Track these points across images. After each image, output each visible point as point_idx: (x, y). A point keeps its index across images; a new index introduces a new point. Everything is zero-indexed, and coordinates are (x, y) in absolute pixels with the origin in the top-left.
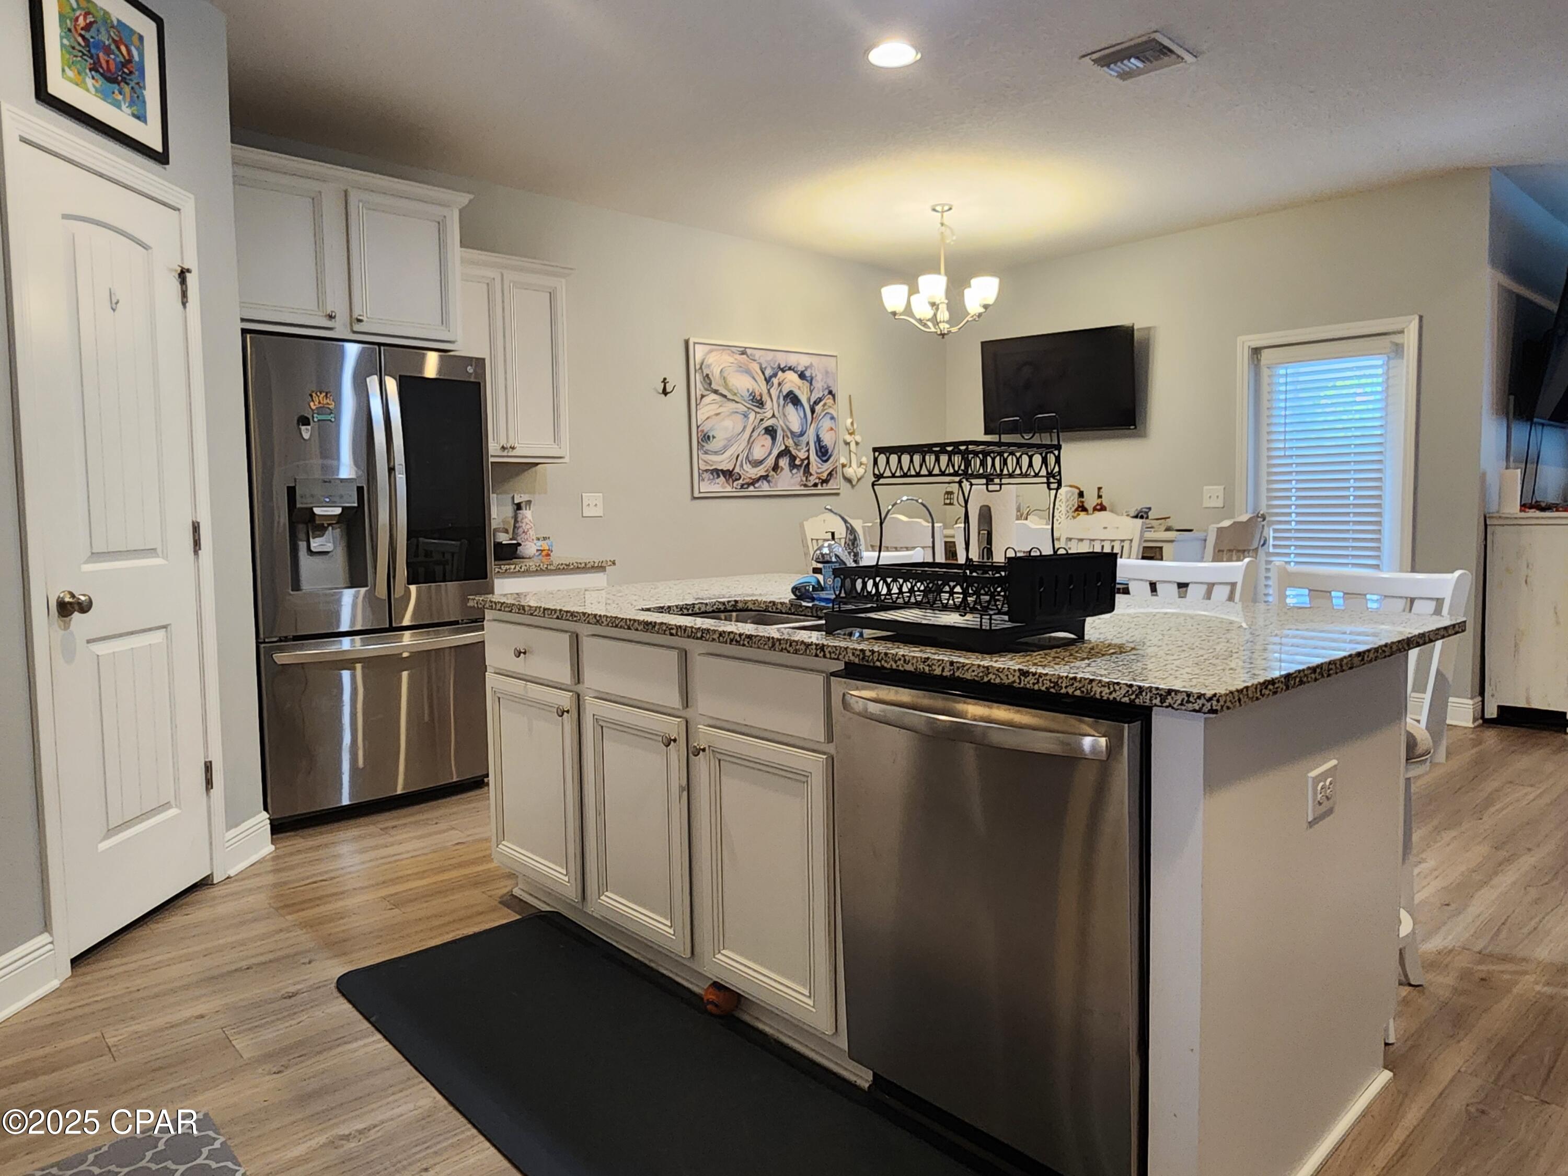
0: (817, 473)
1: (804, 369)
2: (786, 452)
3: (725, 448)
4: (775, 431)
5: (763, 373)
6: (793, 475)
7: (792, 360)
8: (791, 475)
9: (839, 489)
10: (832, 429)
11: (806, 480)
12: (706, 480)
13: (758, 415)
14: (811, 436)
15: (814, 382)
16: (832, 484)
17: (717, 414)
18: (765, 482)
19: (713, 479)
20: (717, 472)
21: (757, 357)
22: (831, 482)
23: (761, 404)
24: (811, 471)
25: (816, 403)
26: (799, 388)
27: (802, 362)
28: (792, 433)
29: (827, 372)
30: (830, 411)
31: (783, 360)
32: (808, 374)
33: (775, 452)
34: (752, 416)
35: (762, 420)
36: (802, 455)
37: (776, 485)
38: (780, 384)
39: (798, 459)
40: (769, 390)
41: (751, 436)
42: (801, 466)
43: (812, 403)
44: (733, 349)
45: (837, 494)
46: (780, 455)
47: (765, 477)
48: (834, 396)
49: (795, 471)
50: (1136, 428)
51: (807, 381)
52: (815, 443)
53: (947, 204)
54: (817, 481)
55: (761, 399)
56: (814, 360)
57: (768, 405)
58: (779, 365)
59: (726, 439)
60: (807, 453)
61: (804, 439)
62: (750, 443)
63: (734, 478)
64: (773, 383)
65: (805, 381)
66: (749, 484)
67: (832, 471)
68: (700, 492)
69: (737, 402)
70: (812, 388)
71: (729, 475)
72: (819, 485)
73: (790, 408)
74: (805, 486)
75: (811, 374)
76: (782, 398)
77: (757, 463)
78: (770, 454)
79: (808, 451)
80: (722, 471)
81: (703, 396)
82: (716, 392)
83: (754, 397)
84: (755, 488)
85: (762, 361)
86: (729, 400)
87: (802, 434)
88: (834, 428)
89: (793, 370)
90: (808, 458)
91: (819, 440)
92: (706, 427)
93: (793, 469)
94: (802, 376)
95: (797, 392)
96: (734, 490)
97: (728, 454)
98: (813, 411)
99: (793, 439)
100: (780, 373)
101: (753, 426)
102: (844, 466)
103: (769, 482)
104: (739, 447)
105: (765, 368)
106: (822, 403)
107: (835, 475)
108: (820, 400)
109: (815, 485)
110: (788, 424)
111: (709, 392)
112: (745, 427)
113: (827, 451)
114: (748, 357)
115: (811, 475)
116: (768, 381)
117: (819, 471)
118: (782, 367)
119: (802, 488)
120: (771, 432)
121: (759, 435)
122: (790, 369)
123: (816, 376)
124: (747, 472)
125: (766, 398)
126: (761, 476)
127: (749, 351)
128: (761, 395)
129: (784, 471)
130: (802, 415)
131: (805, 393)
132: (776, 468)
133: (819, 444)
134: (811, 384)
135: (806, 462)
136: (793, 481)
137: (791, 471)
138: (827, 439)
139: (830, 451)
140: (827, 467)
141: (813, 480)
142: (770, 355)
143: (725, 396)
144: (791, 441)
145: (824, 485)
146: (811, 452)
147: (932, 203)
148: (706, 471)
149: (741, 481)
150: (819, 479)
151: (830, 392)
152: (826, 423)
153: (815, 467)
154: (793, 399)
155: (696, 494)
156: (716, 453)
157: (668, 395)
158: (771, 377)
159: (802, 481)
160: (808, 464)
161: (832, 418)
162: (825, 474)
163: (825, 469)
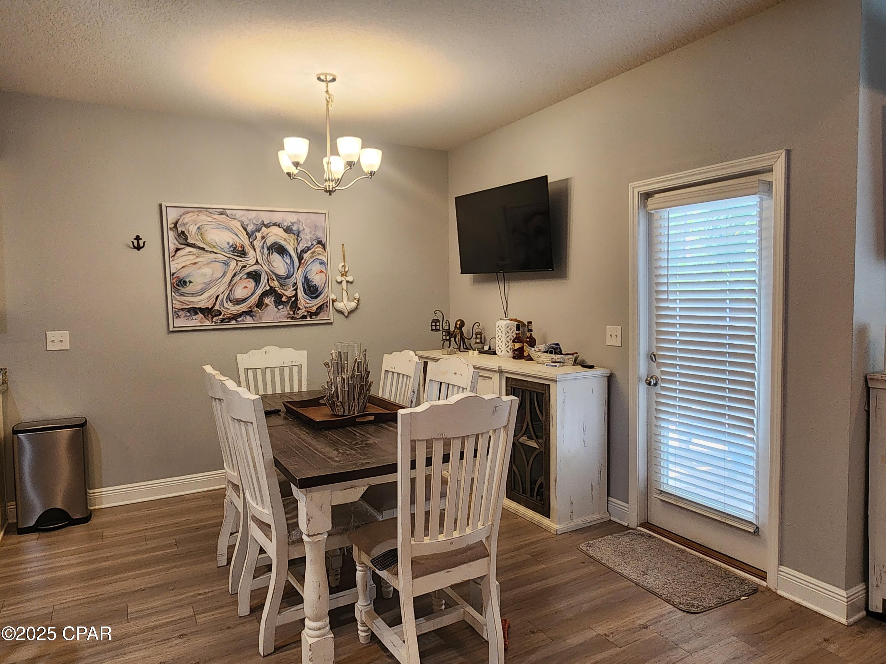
0: (306, 308)
1: (290, 224)
2: (271, 291)
3: (202, 292)
4: (260, 276)
5: (245, 229)
6: (279, 309)
7: (277, 218)
8: (277, 310)
9: (330, 319)
10: (322, 272)
11: (294, 313)
12: (182, 317)
13: (239, 263)
14: (299, 277)
15: (301, 235)
16: (323, 316)
17: (195, 263)
18: (248, 317)
19: (191, 315)
20: (194, 311)
21: (238, 216)
22: (321, 314)
23: (243, 253)
24: (299, 305)
25: (304, 251)
26: (285, 240)
27: (288, 219)
28: (277, 276)
29: (316, 226)
30: (320, 257)
31: (266, 218)
32: (295, 228)
33: (259, 292)
34: (233, 264)
35: (245, 267)
36: (289, 293)
37: (260, 318)
38: (263, 238)
39: (284, 297)
40: (251, 243)
41: (231, 280)
42: (287, 302)
43: (299, 251)
44: (211, 211)
45: (331, 324)
46: (265, 294)
47: (249, 313)
48: (324, 246)
49: (280, 307)
51: (294, 234)
52: (303, 284)
54: (306, 314)
55: (243, 250)
56: (302, 218)
57: (251, 253)
58: (263, 221)
59: (205, 283)
60: (295, 292)
61: (292, 280)
62: (231, 285)
63: (213, 314)
64: (256, 236)
65: (292, 235)
66: (230, 319)
67: (323, 305)
68: (174, 327)
69: (216, 253)
70: (299, 239)
71: (208, 312)
72: (309, 318)
73: (276, 257)
74: (292, 318)
75: (299, 228)
76: (266, 249)
77: (238, 302)
78: (252, 294)
79: (296, 290)
80: (200, 309)
81: (177, 250)
82: (192, 246)
83: (235, 249)
84: (237, 321)
85: (244, 219)
86: (207, 251)
87: (288, 277)
88: (324, 270)
89: (279, 226)
90: (296, 294)
91: (307, 280)
92: (182, 274)
93: (279, 305)
94: (288, 230)
95: (283, 243)
96: (213, 324)
97: (206, 295)
98: (300, 258)
99: (278, 281)
100: (264, 229)
101: (234, 272)
102: (333, 301)
103: (252, 316)
104: (221, 288)
105: (247, 225)
106: (310, 252)
107: (325, 308)
108: (309, 249)
109: (304, 317)
110: (272, 269)
111: (183, 246)
112: (225, 274)
113: (317, 290)
114: (227, 216)
115: (299, 309)
116: (249, 235)
117: (307, 305)
118: (265, 223)
119: (289, 320)
120: (255, 276)
121: (241, 279)
122: (275, 224)
123: (304, 229)
124: (229, 309)
125: (248, 248)
126: (243, 312)
127: (228, 212)
128: (243, 247)
129: (269, 308)
130: (288, 261)
131: (292, 245)
132: (260, 304)
133: (308, 284)
134: (298, 236)
135: (293, 299)
136: (278, 315)
137: (277, 307)
138: (317, 280)
139: (320, 290)
140: (318, 301)
141: (301, 313)
142: (254, 214)
143: (203, 249)
144: (276, 283)
145: (314, 317)
146: (298, 291)
148: (182, 309)
149: (221, 317)
150: (308, 312)
151: (320, 242)
152: (316, 267)
153: (303, 301)
154: (281, 250)
155: (171, 329)
156: (193, 295)
157: (141, 250)
158: (253, 232)
159: (289, 314)
160: (297, 299)
161: (322, 263)
162: (315, 308)
163: (315, 304)
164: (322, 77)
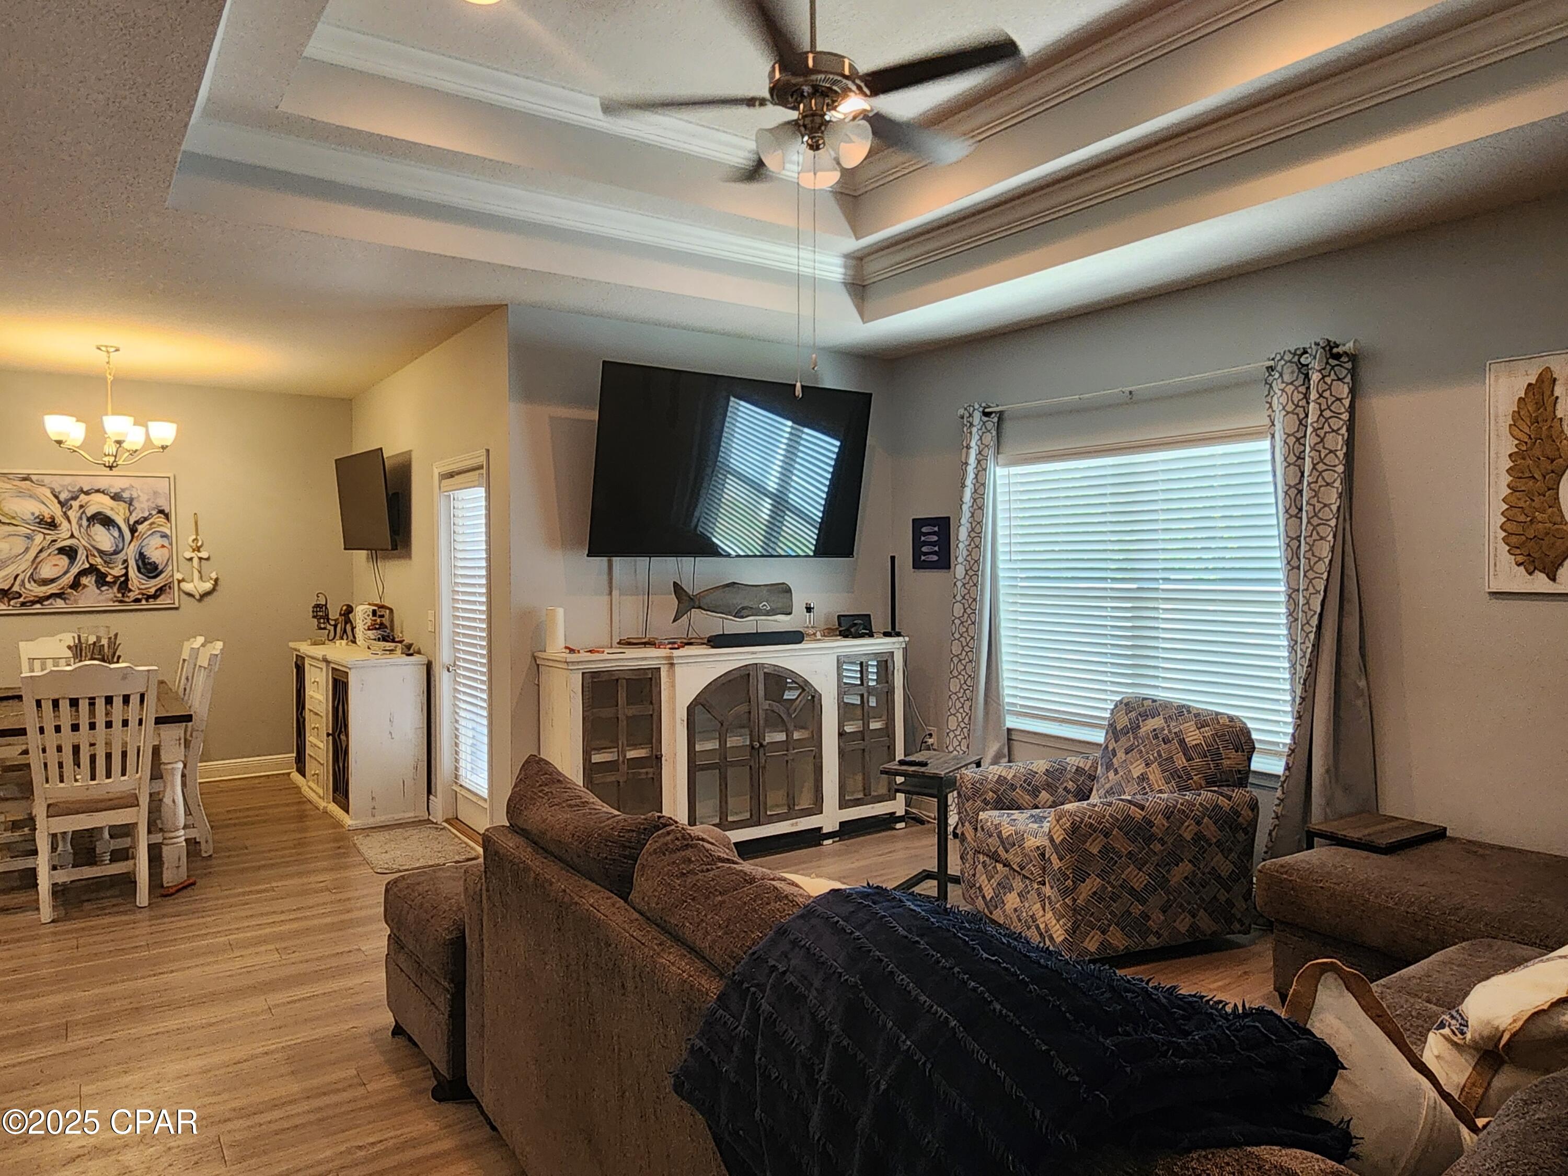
0: (139, 589)
1: (119, 491)
2: (92, 570)
4: (76, 552)
5: (57, 497)
6: (102, 591)
7: (101, 483)
8: (98, 591)
9: (174, 603)
10: (163, 546)
11: (123, 596)
13: (48, 537)
14: (131, 552)
15: (135, 503)
16: (163, 600)
18: (58, 600)
21: (47, 482)
22: (162, 597)
23: (53, 525)
24: (130, 586)
25: (138, 522)
26: (112, 509)
27: (117, 485)
28: (100, 552)
29: (155, 493)
30: (161, 529)
31: (86, 484)
32: (126, 495)
33: (74, 571)
34: (39, 537)
35: (56, 541)
36: (118, 571)
37: (76, 601)
38: (81, 507)
39: (110, 577)
40: (65, 513)
41: (36, 557)
42: (114, 583)
43: (131, 522)
44: (9, 476)
45: (176, 608)
46: (82, 573)
47: (60, 595)
48: (167, 516)
49: (104, 588)
51: (125, 502)
52: (137, 561)
54: (140, 597)
55: (53, 522)
56: (137, 483)
57: (65, 525)
58: (81, 488)
60: (125, 570)
61: (121, 556)
62: (36, 563)
63: (10, 596)
64: (71, 505)
65: (122, 503)
66: (33, 602)
67: (165, 586)
69: (16, 526)
70: (132, 508)
71: (3, 594)
72: (144, 602)
73: (99, 530)
74: (121, 601)
75: (131, 495)
76: (85, 520)
77: (45, 582)
78: (65, 573)
79: (126, 568)
83: (42, 519)
84: (43, 605)
85: (55, 485)
86: (3, 523)
87: (116, 552)
88: (166, 544)
89: (103, 492)
90: (126, 575)
91: (142, 556)
93: (103, 586)
94: (116, 497)
95: (109, 513)
96: (10, 608)
97: (2, 574)
98: (133, 530)
99: (101, 557)
100: (82, 496)
101: (40, 547)
102: (179, 582)
103: (64, 599)
104: (22, 566)
105: (60, 492)
106: (147, 523)
107: (168, 590)
108: (146, 519)
109: (137, 601)
110: (93, 543)
112: (28, 549)
113: (156, 568)
114: (32, 482)
115: (130, 590)
116: (62, 504)
117: (142, 587)
118: (85, 490)
119: (116, 604)
120: (68, 552)
121: (49, 555)
122: (98, 491)
123: (139, 496)
124: (32, 590)
125: (60, 519)
126: (52, 594)
127: (34, 477)
128: (53, 518)
129: (88, 589)
130: (116, 534)
131: (121, 515)
132: (76, 585)
133: (143, 562)
134: (130, 504)
135: (122, 579)
136: (101, 598)
137: (98, 588)
138: (156, 555)
139: (160, 568)
140: (158, 582)
141: (133, 595)
142: (69, 479)
144: (99, 560)
145: (151, 600)
146: (130, 569)
149: (21, 600)
150: (144, 594)
151: (161, 512)
152: (156, 541)
153: (136, 582)
154: (107, 522)
158: (67, 501)
159: (116, 597)
160: (127, 580)
161: (164, 536)
162: (153, 591)
163: (152, 585)
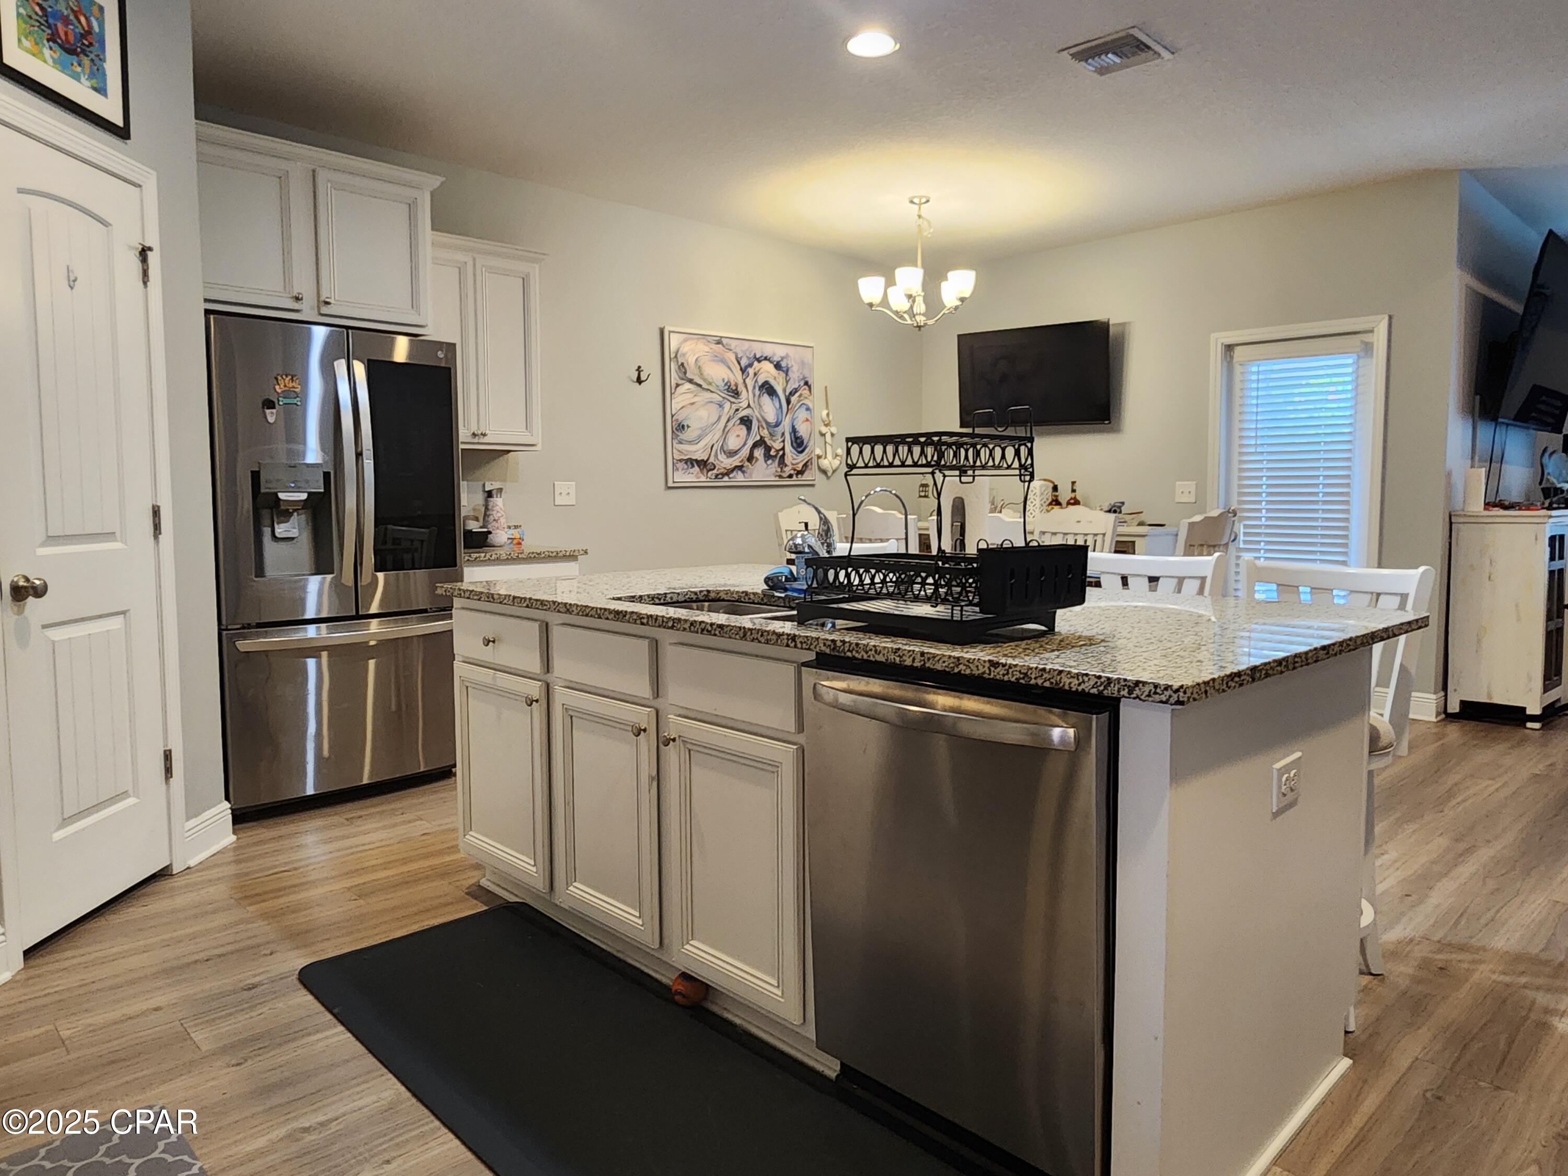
0: (793, 464)
1: (780, 359)
2: (761, 443)
3: (699, 438)
4: (751, 422)
5: (739, 363)
6: (768, 465)
7: (768, 350)
8: (765, 465)
9: (814, 480)
10: (807, 420)
11: (781, 472)
12: (680, 470)
13: (733, 405)
14: (786, 426)
15: (790, 373)
16: (807, 476)
17: (692, 404)
18: (739, 472)
19: (688, 468)
20: (691, 462)
21: (732, 347)
22: (806, 473)
23: (736, 393)
24: (786, 461)
25: (792, 394)
26: (775, 378)
27: (778, 353)
28: (767, 423)
29: (803, 363)
30: (805, 402)
31: (759, 350)
32: (783, 364)
33: (750, 443)
34: (727, 406)
35: (737, 410)
36: (777, 445)
37: (751, 476)
38: (755, 374)
39: (773, 450)
40: (744, 380)
41: (725, 427)
42: (776, 456)
43: (787, 394)
44: (709, 338)
45: (813, 485)
46: (755, 445)
47: (740, 468)
48: (810, 387)
49: (770, 462)
50: (1110, 423)
51: (783, 371)
52: (790, 434)
53: (924, 197)
54: (792, 472)
55: (736, 389)
56: (791, 351)
57: (744, 395)
58: (755, 355)
59: (701, 428)
60: (782, 444)
61: (779, 430)
62: (725, 432)
63: (708, 467)
64: (748, 373)
65: (781, 372)
66: (723, 475)
67: (807, 462)
68: (674, 482)
69: (712, 392)
70: (788, 378)
71: (703, 464)
72: (794, 476)
73: (766, 398)
74: (780, 476)
75: (787, 364)
76: (757, 388)
77: (731, 454)
78: (745, 444)
79: (783, 441)
80: (696, 460)
81: (678, 385)
82: (691, 381)
83: (729, 386)
84: (730, 478)
85: (738, 350)
86: (704, 389)
87: (777, 425)
88: (809, 419)
89: (769, 360)
90: (783, 449)
91: (794, 430)
92: (680, 417)
93: (768, 460)
94: (778, 366)
95: (773, 383)
96: (708, 480)
97: (702, 444)
98: (788, 402)
99: (768, 430)
100: (756, 363)
101: (728, 416)
102: (819, 457)
103: (743, 472)
104: (714, 436)
105: (741, 358)
106: (797, 394)
107: (810, 467)
108: (796, 390)
109: (790, 476)
110: (763, 414)
111: (684, 382)
112: (720, 417)
113: (802, 442)
114: (724, 346)
115: (786, 466)
116: (743, 371)
117: (794, 462)
118: (757, 357)
119: (777, 479)
120: (746, 422)
121: (734, 425)
122: (766, 359)
123: (792, 366)
124: (722, 462)
125: (741, 388)
126: (736, 467)
127: (725, 341)
128: (736, 385)
129: (758, 462)
130: (777, 405)
131: (781, 384)
132: (751, 458)
133: (795, 435)
134: (787, 375)
135: (781, 453)
136: (768, 472)
137: (766, 462)
138: (803, 430)
139: (805, 444)
140: (803, 458)
141: (788, 470)
142: (747, 344)
143: (700, 386)
144: (766, 431)
145: (800, 476)
146: (786, 442)
147: (911, 194)
148: (680, 460)
149: (715, 471)
150: (795, 470)
151: (806, 383)
152: (802, 414)
153: (790, 458)
154: (768, 389)
155: (670, 484)
156: (690, 442)
157: (642, 384)
158: (746, 367)
159: (776, 471)
160: (784, 454)
161: (808, 409)
162: (800, 466)
163: (800, 460)
164: (916, 200)
